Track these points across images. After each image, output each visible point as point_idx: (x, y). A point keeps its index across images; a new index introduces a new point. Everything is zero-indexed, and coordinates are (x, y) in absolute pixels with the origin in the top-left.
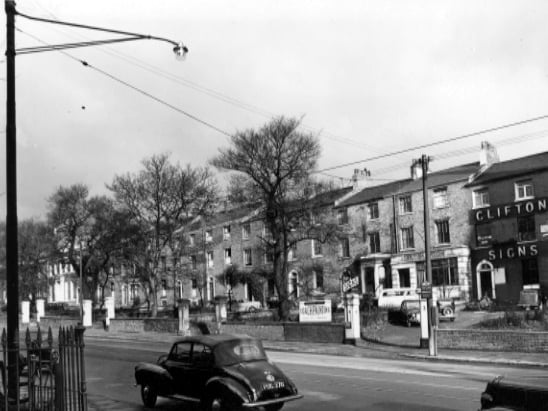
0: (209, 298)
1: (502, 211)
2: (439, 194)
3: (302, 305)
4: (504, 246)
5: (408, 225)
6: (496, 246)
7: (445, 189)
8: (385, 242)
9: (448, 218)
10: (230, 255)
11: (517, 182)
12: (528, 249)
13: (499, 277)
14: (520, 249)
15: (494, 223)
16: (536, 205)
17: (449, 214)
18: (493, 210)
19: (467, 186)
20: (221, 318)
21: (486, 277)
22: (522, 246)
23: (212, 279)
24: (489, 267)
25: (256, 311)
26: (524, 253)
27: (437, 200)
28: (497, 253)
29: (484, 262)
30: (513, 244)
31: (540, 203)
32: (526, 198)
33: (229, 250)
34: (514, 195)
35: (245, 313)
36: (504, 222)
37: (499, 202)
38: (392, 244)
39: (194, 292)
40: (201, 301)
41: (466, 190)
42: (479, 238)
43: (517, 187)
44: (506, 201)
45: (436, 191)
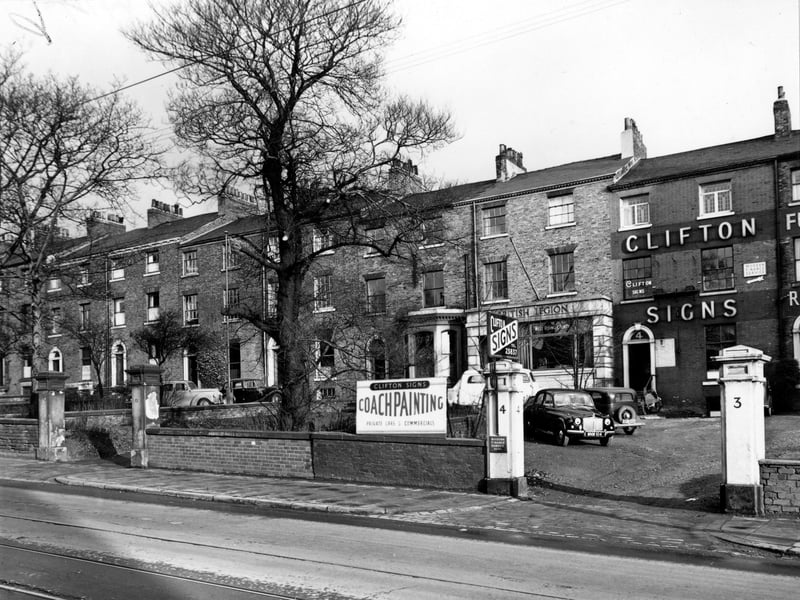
0: (114, 384)
1: (675, 234)
2: (557, 201)
3: (363, 390)
4: (676, 298)
5: (498, 257)
6: (660, 298)
7: (569, 193)
8: (454, 287)
9: (574, 246)
10: (156, 304)
11: (702, 185)
12: (719, 306)
13: (663, 355)
14: (704, 305)
15: (659, 257)
16: (737, 226)
17: (575, 239)
18: (657, 232)
19: (610, 190)
20: (144, 419)
21: (641, 354)
22: (707, 299)
23: (120, 347)
24: (645, 336)
25: (213, 407)
26: (712, 313)
27: (552, 212)
28: (661, 311)
29: (638, 327)
30: (691, 294)
31: (745, 223)
32: (717, 214)
33: (156, 295)
34: (696, 207)
35: (191, 410)
36: (677, 255)
37: (668, 219)
38: (467, 292)
39: (86, 372)
40: (99, 388)
41: (608, 196)
42: (628, 283)
43: (702, 193)
44: (682, 219)
45: (551, 196)
